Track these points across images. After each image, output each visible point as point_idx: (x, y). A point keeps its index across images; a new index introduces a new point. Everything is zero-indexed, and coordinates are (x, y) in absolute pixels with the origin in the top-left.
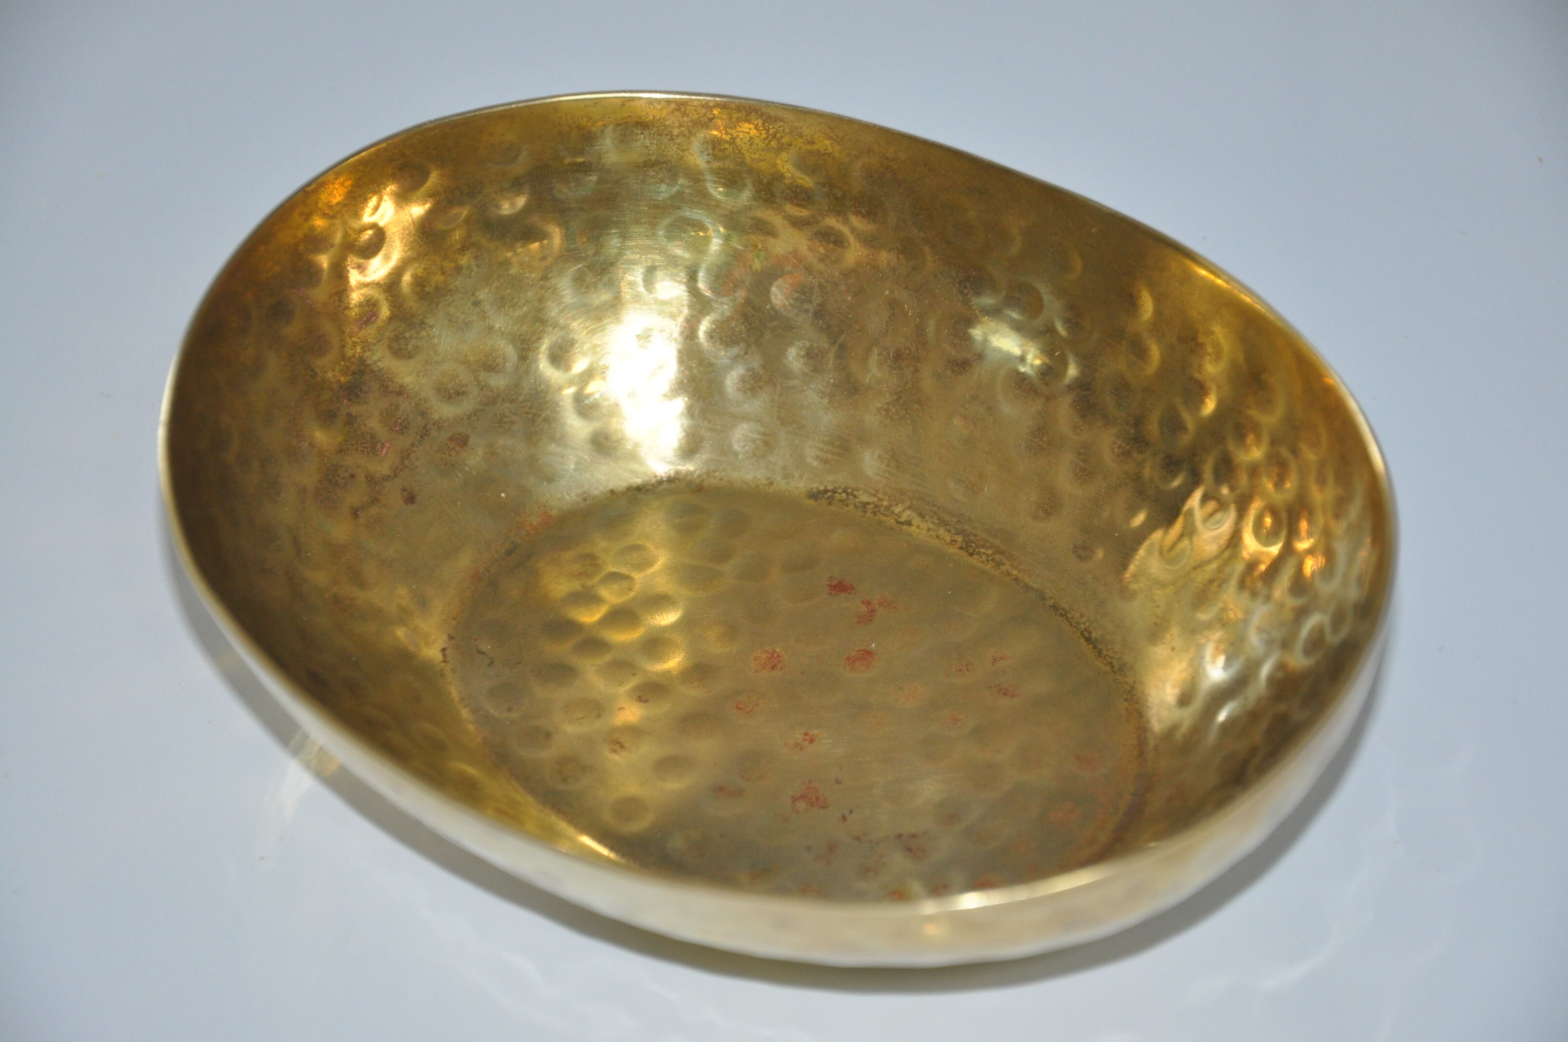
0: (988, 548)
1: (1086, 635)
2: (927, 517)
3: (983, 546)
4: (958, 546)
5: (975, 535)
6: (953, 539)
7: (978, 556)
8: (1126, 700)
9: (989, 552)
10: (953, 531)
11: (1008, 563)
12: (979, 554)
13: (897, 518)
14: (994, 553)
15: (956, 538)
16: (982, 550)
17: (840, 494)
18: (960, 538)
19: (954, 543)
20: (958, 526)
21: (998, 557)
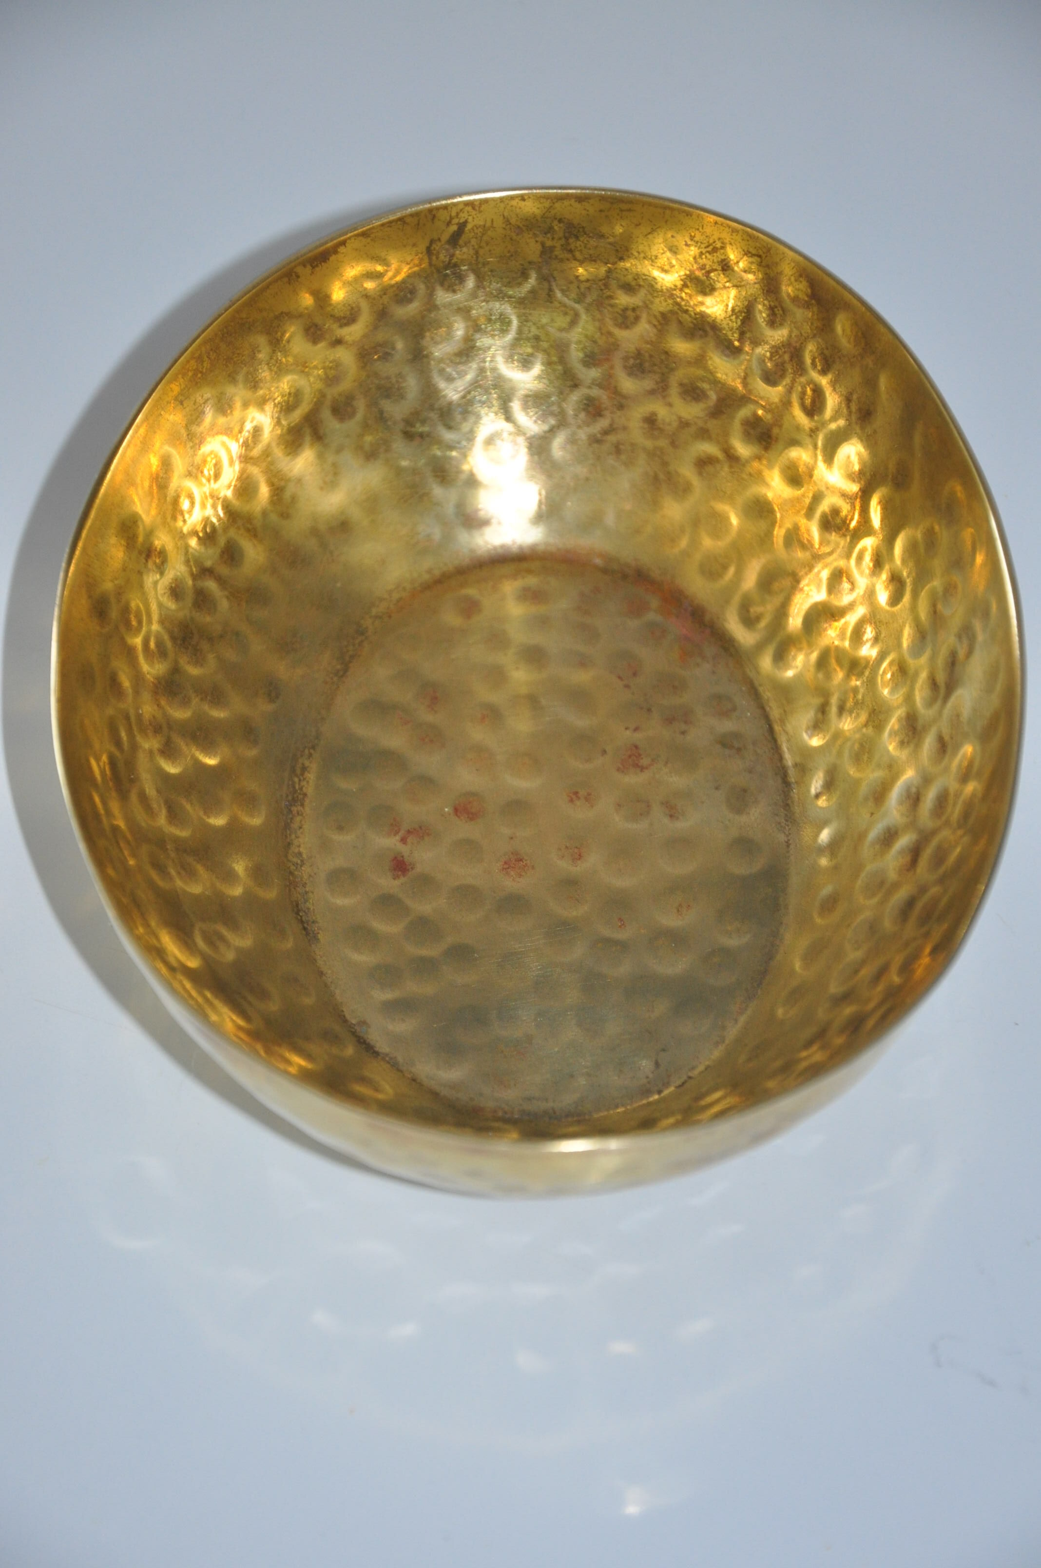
0: (294, 783)
1: (341, 673)
2: (288, 840)
3: (294, 787)
4: (302, 809)
5: (287, 796)
6: (296, 814)
7: (304, 789)
8: (390, 617)
9: (296, 780)
10: (291, 816)
11: (300, 761)
12: (301, 789)
13: (299, 866)
14: (297, 776)
15: (295, 812)
16: (297, 787)
17: (301, 917)
18: (294, 809)
19: (300, 813)
20: (285, 812)
21: (298, 771)
